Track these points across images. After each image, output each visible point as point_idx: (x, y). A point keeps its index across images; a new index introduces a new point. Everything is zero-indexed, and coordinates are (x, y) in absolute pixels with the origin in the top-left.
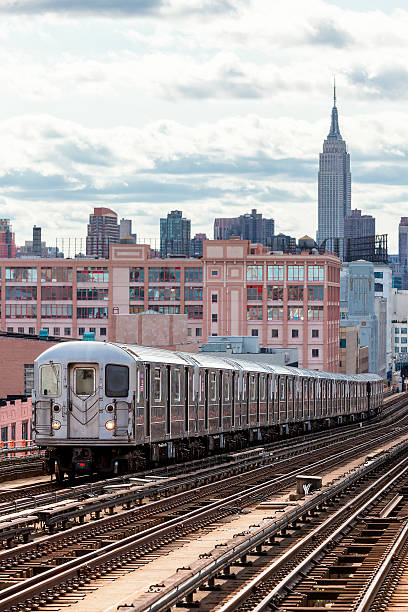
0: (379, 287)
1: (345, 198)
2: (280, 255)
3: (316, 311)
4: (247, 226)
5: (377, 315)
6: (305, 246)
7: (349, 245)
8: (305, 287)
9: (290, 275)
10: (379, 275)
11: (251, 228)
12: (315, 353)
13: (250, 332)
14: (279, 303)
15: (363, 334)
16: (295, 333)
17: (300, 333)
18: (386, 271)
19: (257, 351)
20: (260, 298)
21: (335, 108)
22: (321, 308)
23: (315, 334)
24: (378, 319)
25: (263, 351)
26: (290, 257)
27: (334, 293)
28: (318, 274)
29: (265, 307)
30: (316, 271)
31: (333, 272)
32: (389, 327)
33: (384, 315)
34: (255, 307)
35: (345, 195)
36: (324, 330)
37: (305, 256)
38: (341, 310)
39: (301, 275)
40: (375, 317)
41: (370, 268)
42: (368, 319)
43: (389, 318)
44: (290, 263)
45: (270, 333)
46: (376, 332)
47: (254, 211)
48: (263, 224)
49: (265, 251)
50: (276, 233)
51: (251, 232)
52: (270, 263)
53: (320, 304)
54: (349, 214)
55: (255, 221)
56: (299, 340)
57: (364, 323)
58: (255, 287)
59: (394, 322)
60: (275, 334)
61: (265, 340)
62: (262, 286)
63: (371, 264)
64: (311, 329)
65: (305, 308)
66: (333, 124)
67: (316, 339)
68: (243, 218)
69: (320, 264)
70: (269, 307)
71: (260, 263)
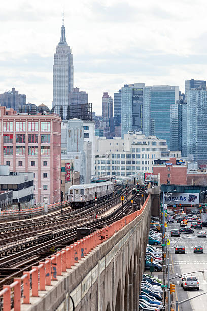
0: (87, 135)
1: (69, 81)
2: (25, 115)
3: (46, 150)
4: (9, 99)
5: (86, 152)
6: (42, 110)
7: (69, 110)
8: (39, 135)
9: (30, 127)
10: (86, 128)
11: (11, 99)
12: (45, 175)
13: (5, 163)
14: (22, 145)
15: (76, 164)
16: (33, 163)
17: (36, 163)
18: (92, 126)
19: (8, 174)
20: (12, 142)
21: (63, 26)
22: (49, 148)
23: (45, 163)
24: (86, 155)
25: (12, 174)
26: (31, 116)
27: (57, 138)
28: (47, 127)
29: (14, 148)
30: (46, 125)
31: (57, 126)
32: (93, 160)
33: (90, 152)
34: (8, 147)
35: (69, 79)
36: (51, 161)
37: (39, 116)
38: (62, 149)
39: (37, 127)
40: (84, 154)
41: (81, 123)
42: (79, 155)
43: (93, 154)
44: (29, 120)
45: (17, 163)
46: (84, 162)
47: (14, 89)
48: (19, 97)
49: (14, 113)
50: (27, 103)
51: (11, 102)
52: (17, 120)
53: (48, 145)
54: (72, 91)
55: (14, 96)
56: (35, 167)
57: (77, 157)
58: (8, 135)
59: (97, 157)
60: (21, 163)
61: (15, 168)
62: (12, 135)
63: (81, 121)
64: (42, 161)
65: (39, 147)
66: (62, 35)
67: (45, 167)
68: (7, 93)
69: (48, 120)
70: (17, 147)
71: (12, 120)
